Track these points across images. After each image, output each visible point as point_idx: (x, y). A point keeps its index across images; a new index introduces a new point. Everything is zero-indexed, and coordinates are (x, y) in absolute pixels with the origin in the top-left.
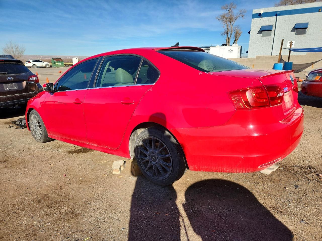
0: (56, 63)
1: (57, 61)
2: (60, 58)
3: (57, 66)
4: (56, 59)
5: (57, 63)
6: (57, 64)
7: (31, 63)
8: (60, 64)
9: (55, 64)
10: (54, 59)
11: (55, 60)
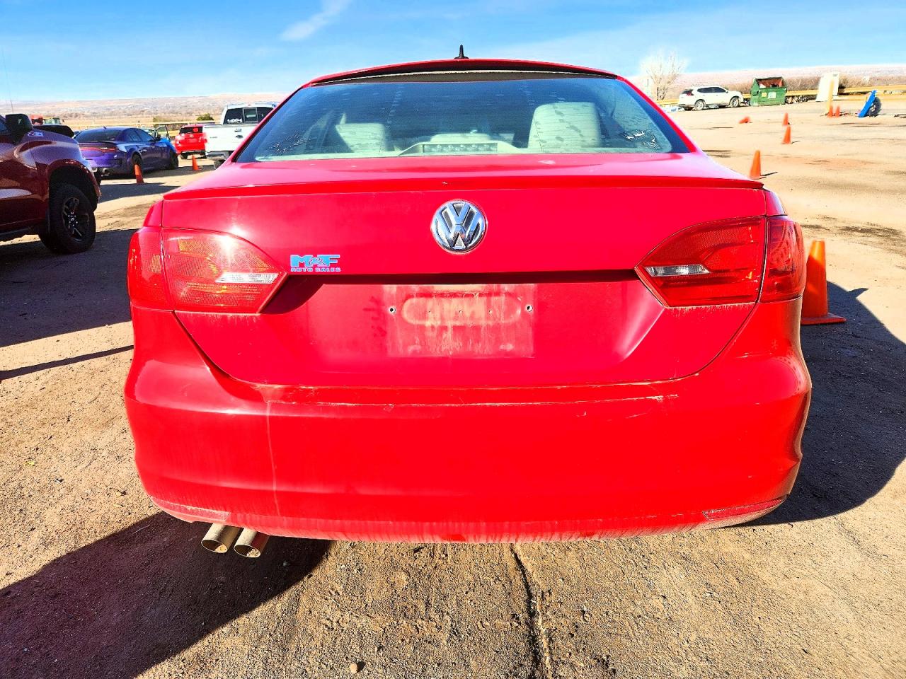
0: (761, 93)
1: (768, 87)
2: (780, 78)
3: (763, 103)
4: (766, 79)
5: (766, 94)
6: (764, 95)
7: (692, 95)
8: (773, 95)
9: (757, 97)
10: (760, 80)
11: (763, 84)
